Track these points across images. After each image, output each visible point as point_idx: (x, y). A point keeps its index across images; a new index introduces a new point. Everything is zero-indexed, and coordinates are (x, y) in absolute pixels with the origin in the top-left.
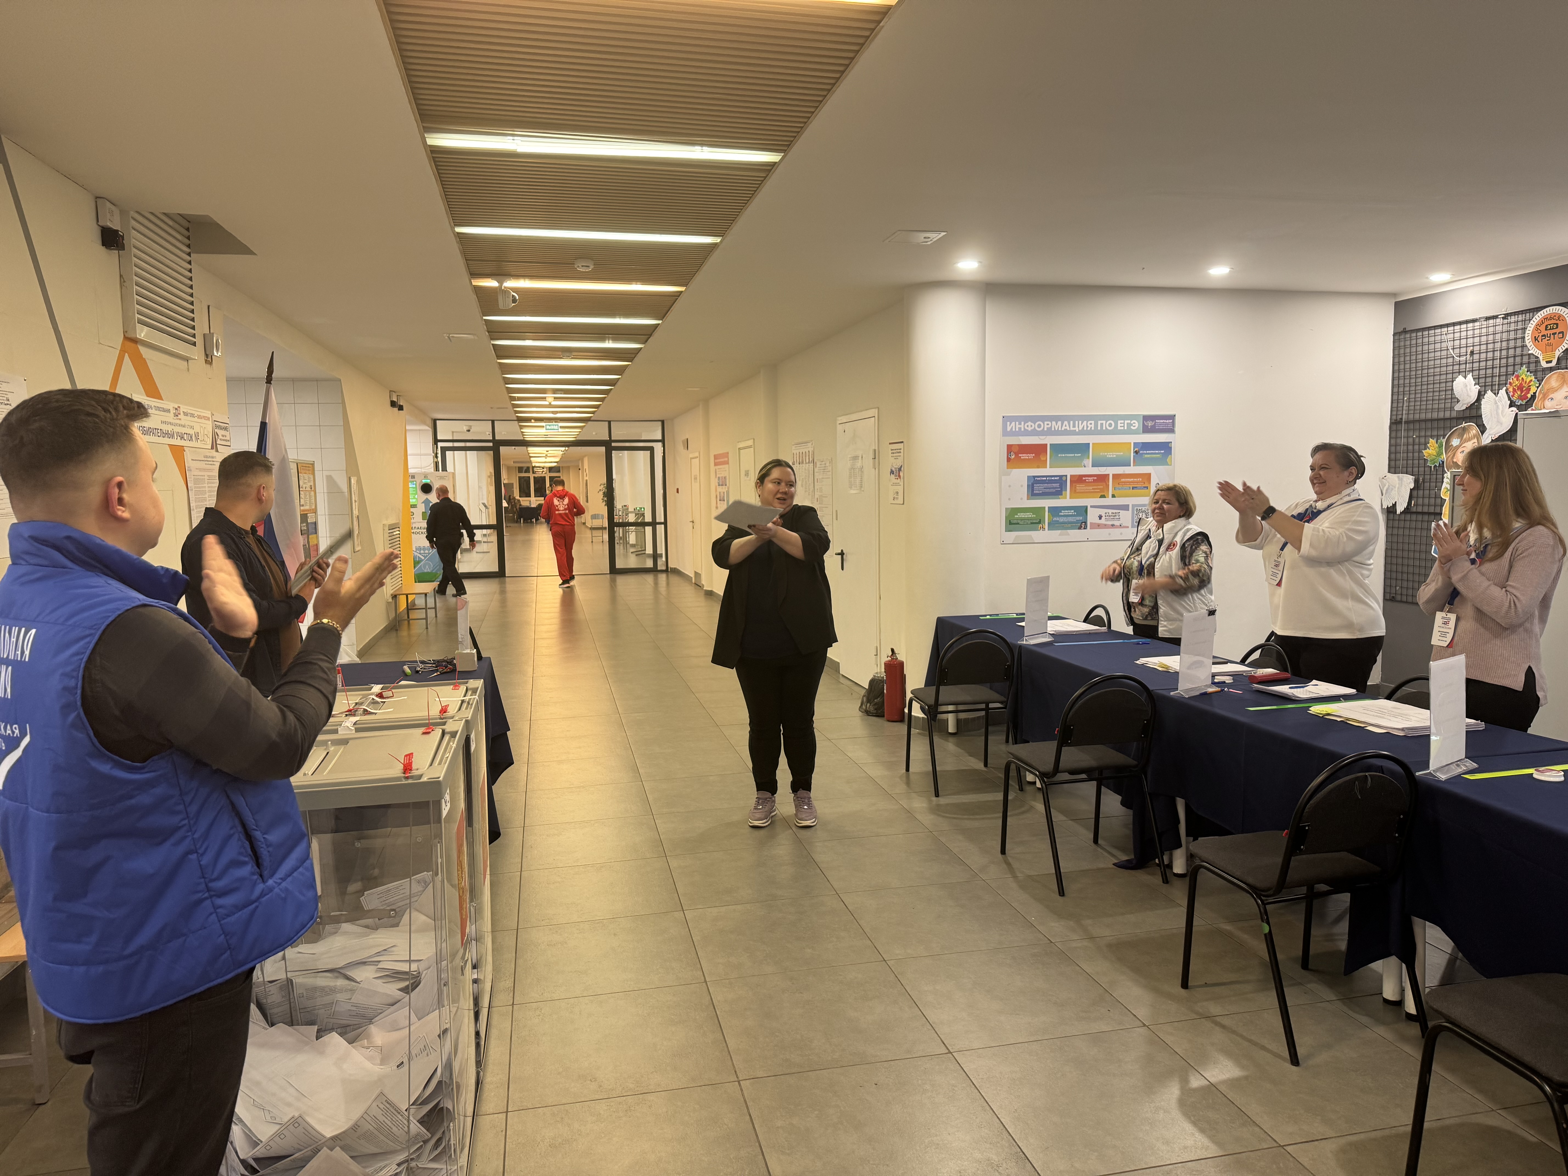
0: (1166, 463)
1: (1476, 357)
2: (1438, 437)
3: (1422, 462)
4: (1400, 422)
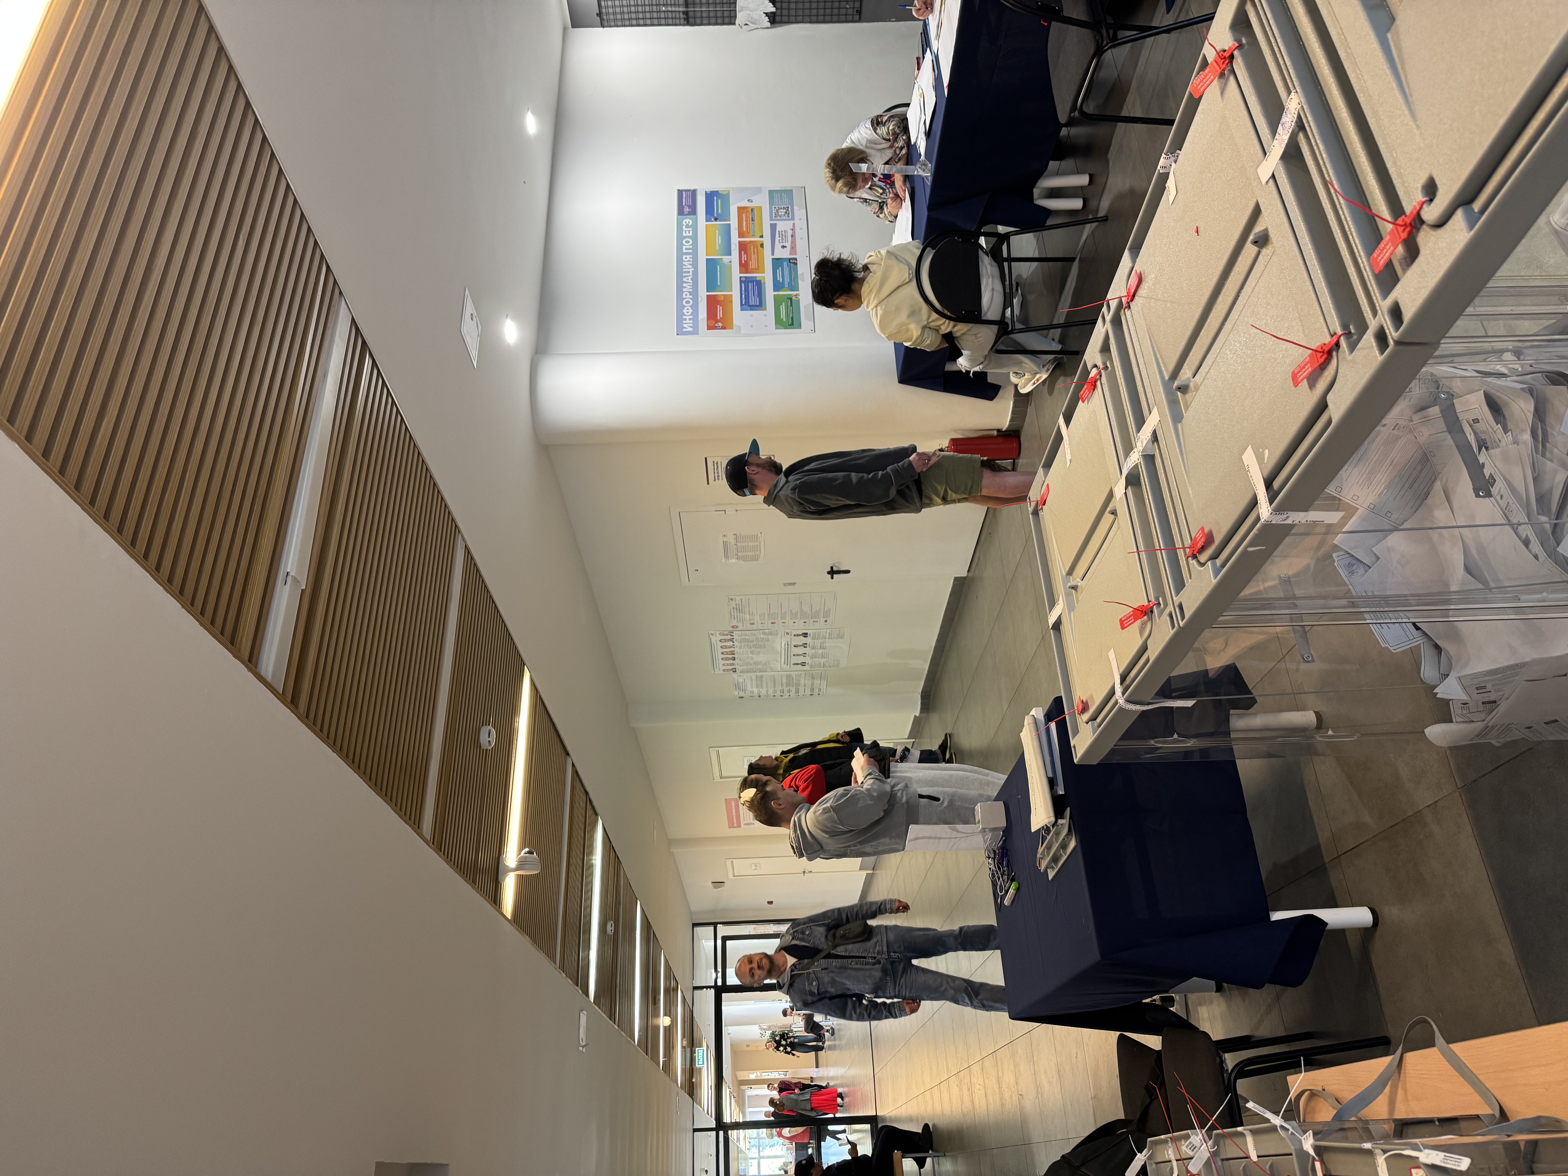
0: (728, 194)
4: (686, 13)
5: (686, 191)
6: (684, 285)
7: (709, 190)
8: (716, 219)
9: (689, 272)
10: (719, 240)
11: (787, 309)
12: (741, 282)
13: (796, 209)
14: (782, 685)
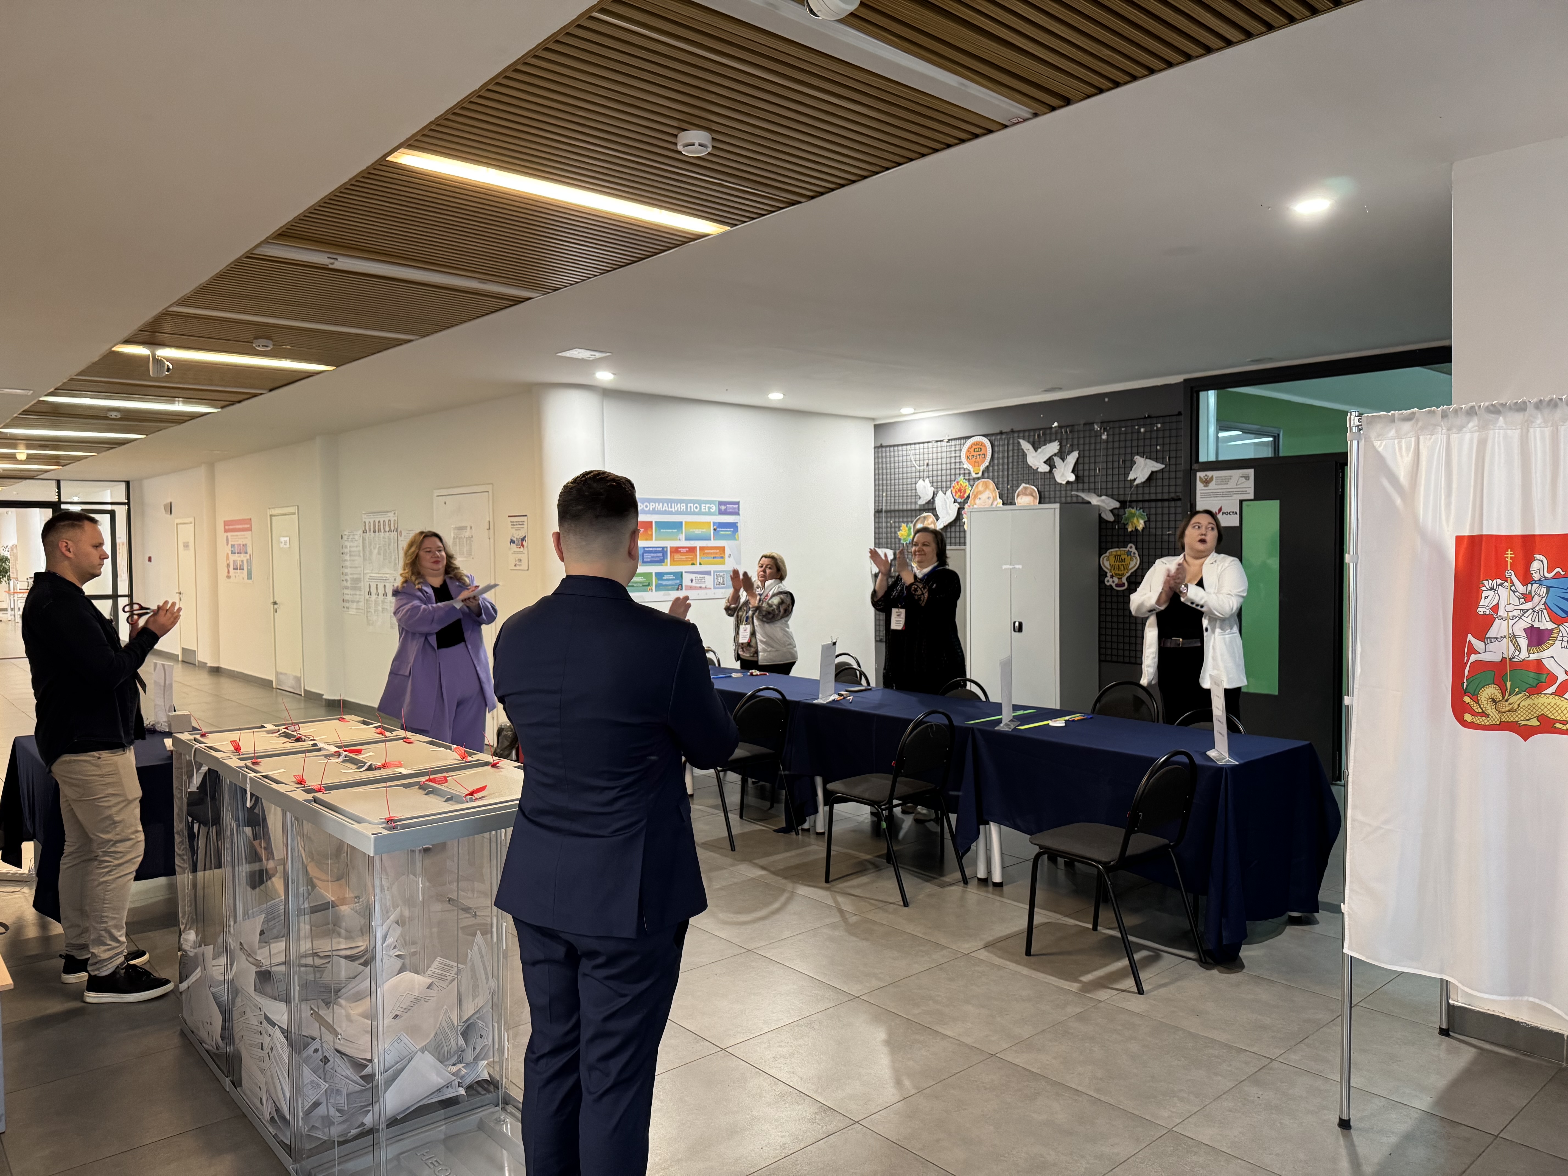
0: (735, 539)
1: (930, 467)
2: (907, 522)
3: (897, 540)
4: (881, 511)
5: (739, 507)
6: (661, 504)
7: (739, 525)
8: (715, 530)
9: (671, 508)
10: (698, 531)
11: (641, 582)
12: (663, 548)
13: (723, 590)
14: (351, 574)
